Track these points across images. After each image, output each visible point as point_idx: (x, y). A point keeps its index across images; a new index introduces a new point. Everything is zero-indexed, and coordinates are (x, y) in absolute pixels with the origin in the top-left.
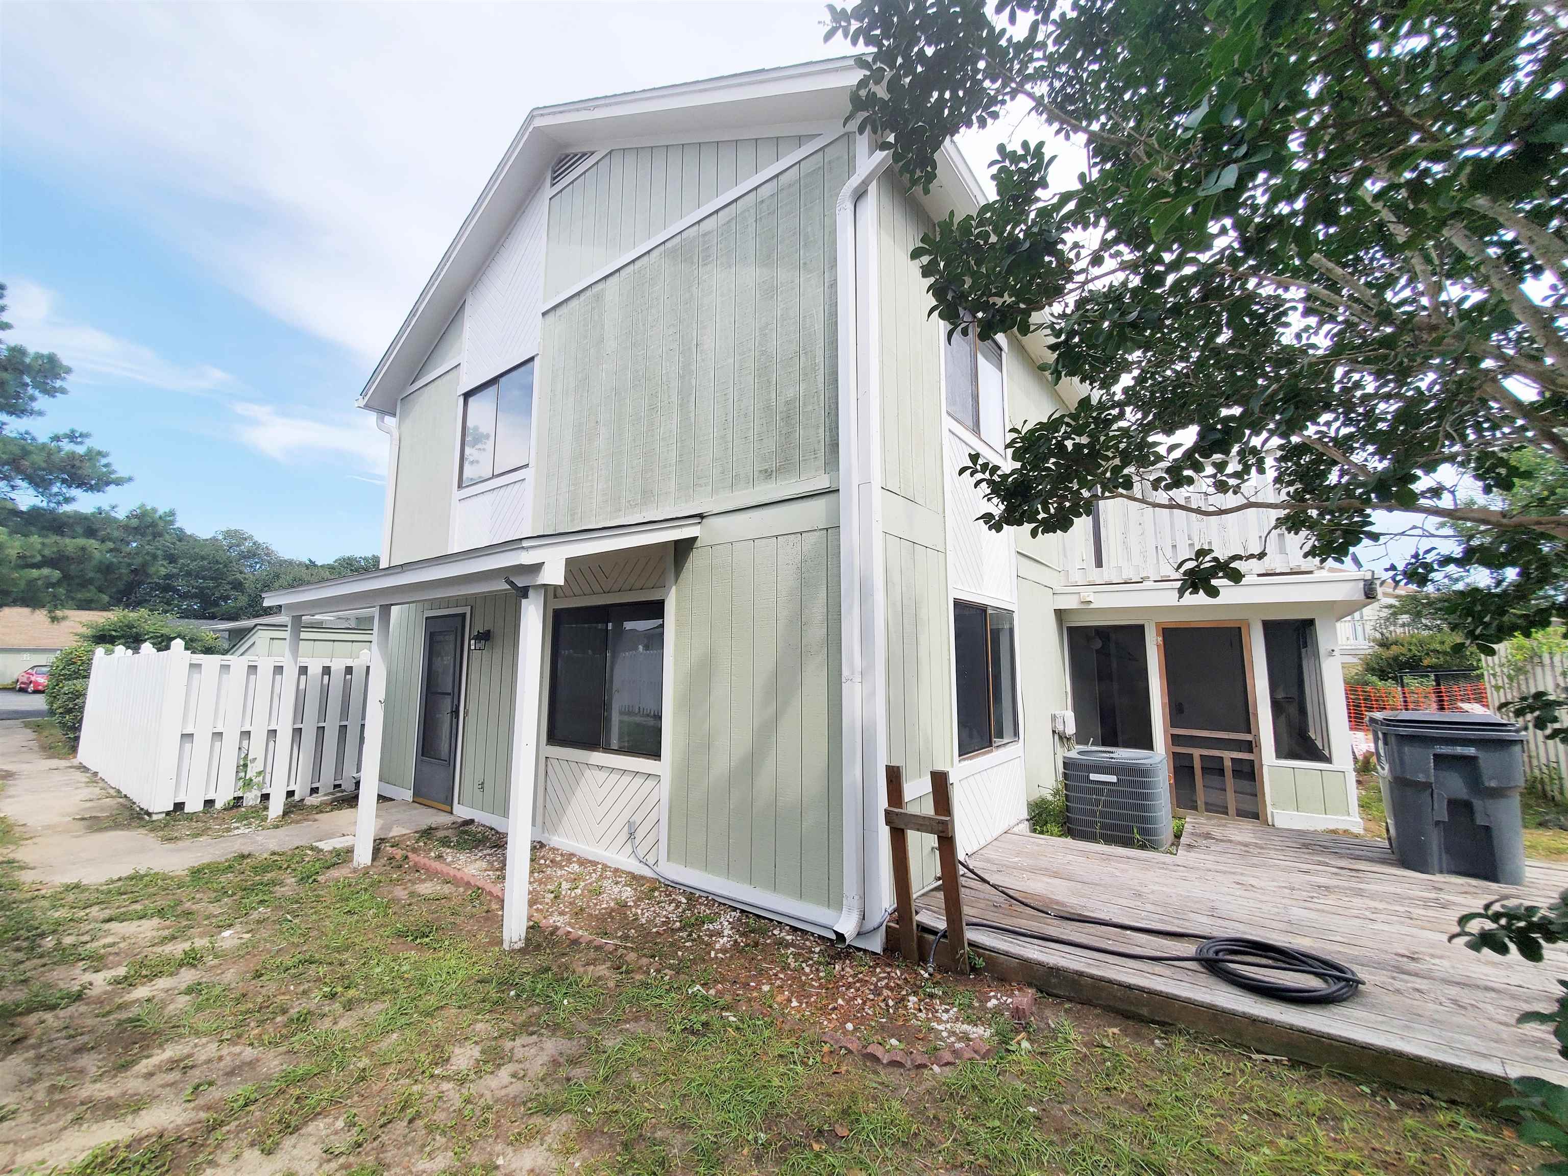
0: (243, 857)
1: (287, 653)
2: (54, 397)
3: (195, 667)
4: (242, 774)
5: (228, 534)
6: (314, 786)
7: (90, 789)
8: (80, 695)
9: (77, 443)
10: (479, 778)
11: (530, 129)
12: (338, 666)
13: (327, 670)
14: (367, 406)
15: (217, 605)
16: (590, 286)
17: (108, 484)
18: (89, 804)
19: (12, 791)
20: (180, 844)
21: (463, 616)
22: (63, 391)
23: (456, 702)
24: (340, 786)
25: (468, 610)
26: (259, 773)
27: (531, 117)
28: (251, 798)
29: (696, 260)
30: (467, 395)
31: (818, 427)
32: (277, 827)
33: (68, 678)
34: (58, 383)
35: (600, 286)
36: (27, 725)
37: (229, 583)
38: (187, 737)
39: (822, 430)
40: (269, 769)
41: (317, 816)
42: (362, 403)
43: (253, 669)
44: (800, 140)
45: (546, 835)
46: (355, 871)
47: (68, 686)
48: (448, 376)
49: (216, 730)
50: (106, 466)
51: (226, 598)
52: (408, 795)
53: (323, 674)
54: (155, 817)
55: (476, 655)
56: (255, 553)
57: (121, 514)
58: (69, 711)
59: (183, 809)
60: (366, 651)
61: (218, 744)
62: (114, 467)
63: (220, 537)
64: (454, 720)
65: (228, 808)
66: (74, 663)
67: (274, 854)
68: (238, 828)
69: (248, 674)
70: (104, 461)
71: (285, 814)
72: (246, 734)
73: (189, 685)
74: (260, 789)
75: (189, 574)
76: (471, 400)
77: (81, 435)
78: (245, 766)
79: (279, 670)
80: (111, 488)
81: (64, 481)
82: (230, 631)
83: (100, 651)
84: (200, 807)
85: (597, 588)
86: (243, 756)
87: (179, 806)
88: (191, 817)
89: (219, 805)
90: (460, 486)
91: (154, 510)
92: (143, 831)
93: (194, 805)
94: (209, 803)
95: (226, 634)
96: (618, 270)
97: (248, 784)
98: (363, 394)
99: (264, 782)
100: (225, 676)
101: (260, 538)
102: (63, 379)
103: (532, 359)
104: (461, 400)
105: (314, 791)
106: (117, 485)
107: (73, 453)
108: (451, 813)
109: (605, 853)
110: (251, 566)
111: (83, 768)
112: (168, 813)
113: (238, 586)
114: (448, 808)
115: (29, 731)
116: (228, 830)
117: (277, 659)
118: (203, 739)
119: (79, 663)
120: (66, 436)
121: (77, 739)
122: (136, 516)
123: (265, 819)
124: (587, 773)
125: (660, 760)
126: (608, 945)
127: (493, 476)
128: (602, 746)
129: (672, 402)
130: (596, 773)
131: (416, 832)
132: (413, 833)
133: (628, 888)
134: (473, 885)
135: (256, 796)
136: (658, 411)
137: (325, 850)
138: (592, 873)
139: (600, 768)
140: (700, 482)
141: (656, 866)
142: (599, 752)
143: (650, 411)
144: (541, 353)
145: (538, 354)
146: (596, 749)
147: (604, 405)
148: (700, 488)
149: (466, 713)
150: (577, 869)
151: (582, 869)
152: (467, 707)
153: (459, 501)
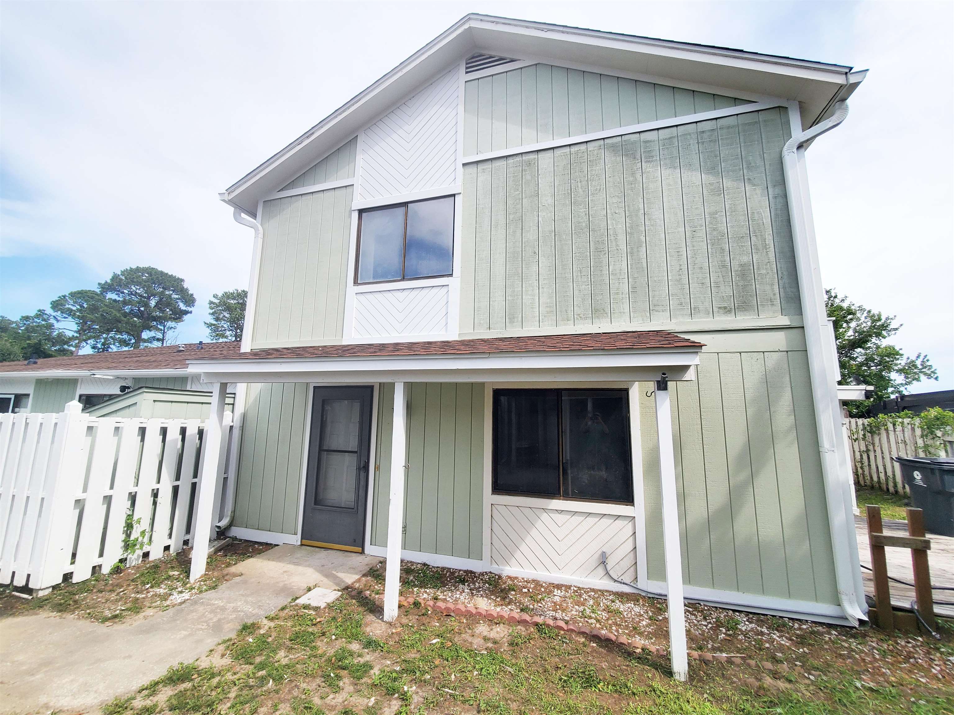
0: (249, 628)
3: (89, 429)
6: (186, 538)
11: (466, 26)
12: (192, 427)
13: (200, 431)
14: (231, 202)
16: (522, 154)
21: (371, 388)
23: (364, 459)
26: (142, 533)
27: (468, 18)
28: (134, 559)
29: (638, 156)
30: (363, 212)
31: (772, 285)
32: (212, 587)
35: (532, 156)
39: (776, 287)
42: (226, 197)
43: (141, 430)
44: (736, 101)
45: (495, 566)
52: (296, 540)
59: (74, 578)
64: (363, 475)
65: (118, 572)
67: (270, 619)
72: (133, 495)
74: (142, 548)
78: (131, 526)
79: (163, 431)
84: (88, 576)
88: (81, 585)
89: (108, 571)
90: (356, 282)
93: (82, 574)
94: (96, 570)
96: (553, 148)
98: (230, 190)
103: (452, 196)
104: (355, 215)
105: (186, 543)
108: (363, 552)
109: (570, 577)
114: (360, 549)
124: (544, 516)
125: (633, 505)
126: (733, 659)
127: (403, 279)
128: (562, 495)
129: (620, 249)
130: (555, 516)
131: (364, 575)
132: (362, 577)
133: (630, 604)
134: (530, 622)
135: (139, 556)
136: (605, 254)
137: (322, 607)
138: (580, 596)
139: (560, 512)
140: (656, 308)
141: (635, 584)
142: (560, 500)
143: (596, 252)
144: (462, 193)
145: (460, 193)
146: (556, 498)
147: (542, 242)
148: (657, 313)
149: (377, 468)
150: (562, 594)
151: (567, 593)
152: (378, 463)
153: (356, 294)
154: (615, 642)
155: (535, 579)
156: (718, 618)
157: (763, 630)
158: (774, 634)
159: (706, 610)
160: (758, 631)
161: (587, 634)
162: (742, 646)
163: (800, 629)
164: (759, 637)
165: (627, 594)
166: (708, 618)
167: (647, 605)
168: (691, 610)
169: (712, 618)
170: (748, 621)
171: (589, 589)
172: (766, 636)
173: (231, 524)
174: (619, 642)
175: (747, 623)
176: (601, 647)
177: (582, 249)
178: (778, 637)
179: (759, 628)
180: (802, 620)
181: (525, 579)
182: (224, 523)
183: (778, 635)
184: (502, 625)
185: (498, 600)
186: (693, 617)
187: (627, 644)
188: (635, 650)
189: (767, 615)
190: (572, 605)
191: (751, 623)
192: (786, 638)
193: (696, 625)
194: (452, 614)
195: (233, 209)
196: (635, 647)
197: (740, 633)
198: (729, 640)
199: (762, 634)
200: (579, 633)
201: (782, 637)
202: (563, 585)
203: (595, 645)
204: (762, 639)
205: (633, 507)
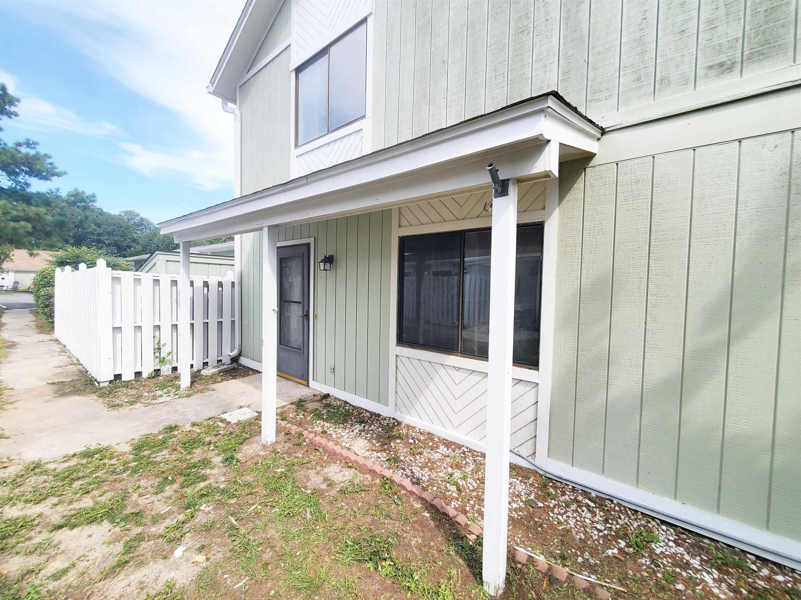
0: (172, 429)
1: (182, 270)
2: (10, 117)
3: (116, 279)
4: (158, 354)
5: (127, 213)
6: (205, 361)
7: (60, 358)
8: (51, 297)
9: (32, 148)
10: (330, 363)
12: (213, 281)
13: (206, 284)
14: (214, 94)
15: (126, 251)
17: (53, 175)
18: (59, 370)
19: (12, 358)
20: (122, 411)
21: (308, 245)
22: (16, 115)
23: (306, 309)
24: (221, 361)
25: (311, 241)
26: (169, 353)
28: (166, 370)
30: (299, 70)
32: (188, 396)
33: (44, 286)
34: (13, 109)
36: (31, 312)
37: (129, 239)
38: (117, 329)
40: (175, 351)
41: (214, 386)
42: (211, 89)
43: (157, 282)
45: (398, 413)
46: (264, 447)
47: (43, 292)
48: (278, 59)
49: (136, 325)
50: (51, 164)
51: (130, 247)
53: (204, 287)
54: (102, 385)
55: (321, 274)
56: (142, 223)
57: (64, 193)
58: (47, 306)
59: (121, 378)
60: (230, 271)
61: (139, 334)
62: (56, 165)
63: (123, 214)
64: (306, 322)
65: (150, 377)
66: (46, 278)
67: (194, 425)
68: (161, 396)
69: (154, 286)
70: (49, 161)
71: (192, 383)
72: (158, 327)
73: (113, 292)
74: (171, 364)
75: (108, 233)
76: (301, 75)
77: (33, 143)
78: (159, 349)
79: (174, 283)
80: (55, 178)
81: (26, 173)
82: (135, 261)
83: (58, 270)
84: (132, 377)
85: (451, 217)
86: (157, 342)
87: (118, 377)
88: (127, 384)
89: (145, 375)
90: (296, 145)
91: (83, 193)
92: (94, 397)
93: (128, 376)
94: (138, 374)
95: (133, 263)
97: (162, 361)
99: (172, 360)
100: (138, 287)
101: (143, 215)
102: (15, 106)
103: (365, 20)
104: (293, 75)
105: (206, 364)
106: (59, 176)
107: (28, 154)
108: (308, 386)
109: (465, 438)
110: (141, 231)
111: (57, 340)
112: (111, 382)
113: (134, 240)
114: (306, 383)
115: (32, 315)
116: (155, 398)
117: (173, 275)
118: (128, 331)
119: (49, 277)
120: (25, 143)
121: (53, 322)
122: (72, 196)
123: (178, 388)
124: (442, 371)
125: (538, 369)
126: (598, 589)
127: (329, 132)
128: (459, 351)
129: (551, 18)
130: (453, 373)
131: (292, 404)
132: (289, 404)
133: (515, 480)
134: (379, 474)
135: (168, 368)
136: (529, 32)
137: (232, 423)
138: (465, 458)
139: (457, 369)
140: (597, 96)
141: (533, 459)
142: (457, 356)
143: (517, 35)
144: (374, 12)
145: (371, 14)
146: (453, 353)
147: (452, 44)
148: (597, 104)
149: (315, 317)
150: (448, 452)
151: (452, 452)
152: (316, 313)
153: (297, 157)
154: (451, 519)
155: (431, 432)
156: (625, 527)
157: (692, 561)
158: (709, 573)
159: (616, 511)
160: (682, 561)
161: (427, 501)
162: (635, 575)
163: (768, 579)
164: (678, 570)
165: (520, 468)
166: (610, 521)
167: (537, 485)
168: (592, 505)
169: (617, 523)
170: (675, 542)
171: (479, 454)
172: (690, 572)
173: (240, 354)
174: (456, 520)
175: (671, 544)
176: (434, 519)
177: (499, 37)
178: (714, 579)
179: (687, 557)
180: (785, 566)
181: (421, 431)
182: (235, 353)
183: (716, 577)
184: (354, 470)
185: (377, 445)
186: (589, 515)
187: (463, 524)
188: (468, 535)
189: (718, 541)
190: (446, 466)
191: (677, 544)
192: (729, 585)
193: (584, 527)
194: (321, 450)
195: (221, 100)
196: (471, 532)
197: (647, 555)
198: (620, 560)
199: (687, 566)
200: (420, 497)
201: (721, 582)
202: (455, 444)
203: (428, 515)
204: (681, 574)
205: (537, 372)
